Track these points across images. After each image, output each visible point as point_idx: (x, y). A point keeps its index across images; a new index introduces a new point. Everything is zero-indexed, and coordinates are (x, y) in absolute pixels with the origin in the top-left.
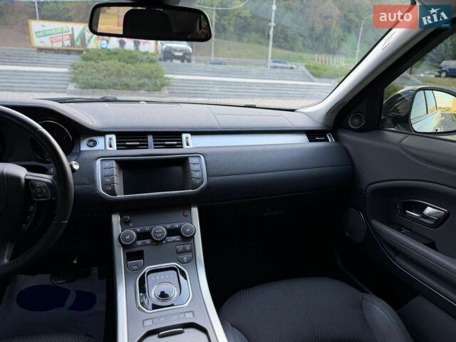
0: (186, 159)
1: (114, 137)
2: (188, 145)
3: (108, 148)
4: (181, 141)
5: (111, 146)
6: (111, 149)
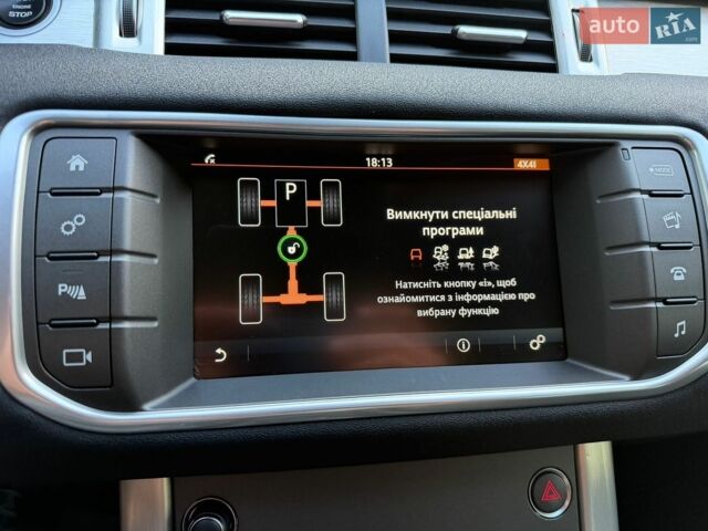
2: (585, 55)
4: (547, 27)
5: (128, 29)
6: (129, 45)
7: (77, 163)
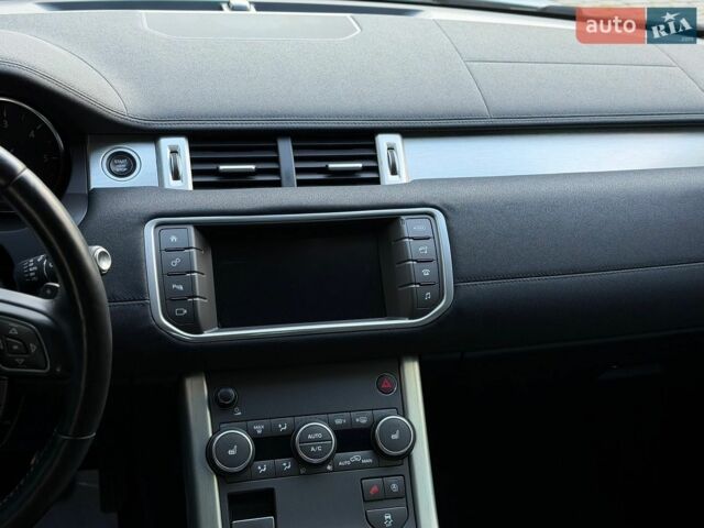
0: (393, 221)
1: (182, 144)
2: (394, 171)
3: (170, 183)
4: (374, 158)
5: (176, 176)
7: (174, 239)
